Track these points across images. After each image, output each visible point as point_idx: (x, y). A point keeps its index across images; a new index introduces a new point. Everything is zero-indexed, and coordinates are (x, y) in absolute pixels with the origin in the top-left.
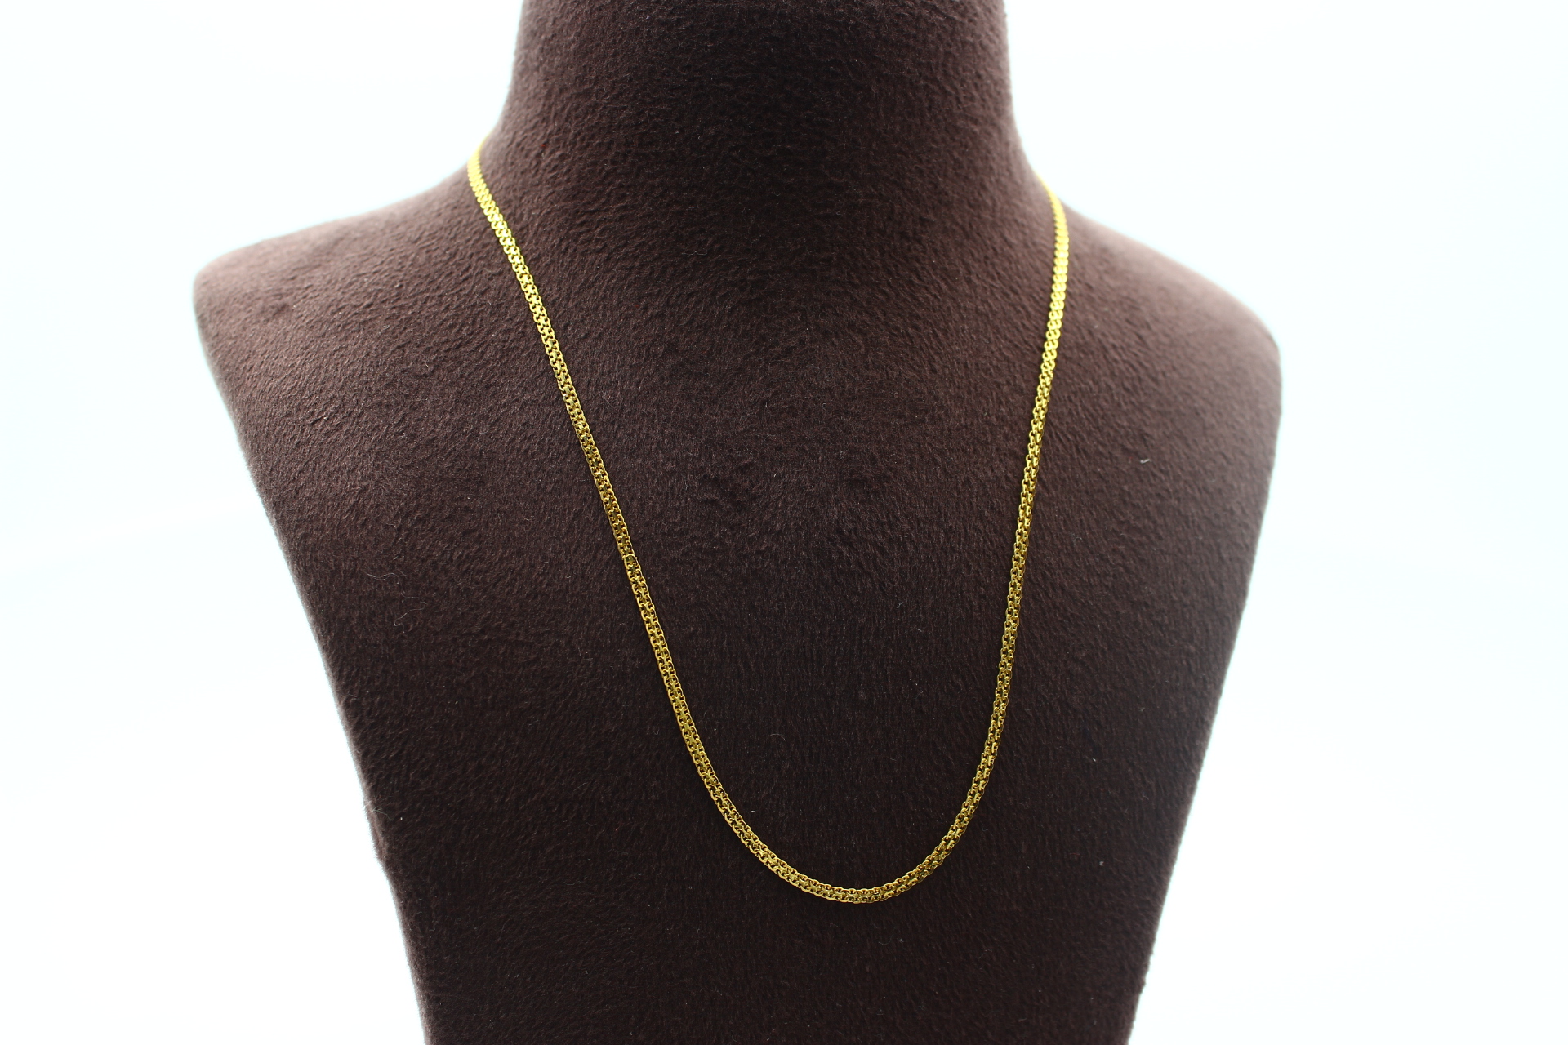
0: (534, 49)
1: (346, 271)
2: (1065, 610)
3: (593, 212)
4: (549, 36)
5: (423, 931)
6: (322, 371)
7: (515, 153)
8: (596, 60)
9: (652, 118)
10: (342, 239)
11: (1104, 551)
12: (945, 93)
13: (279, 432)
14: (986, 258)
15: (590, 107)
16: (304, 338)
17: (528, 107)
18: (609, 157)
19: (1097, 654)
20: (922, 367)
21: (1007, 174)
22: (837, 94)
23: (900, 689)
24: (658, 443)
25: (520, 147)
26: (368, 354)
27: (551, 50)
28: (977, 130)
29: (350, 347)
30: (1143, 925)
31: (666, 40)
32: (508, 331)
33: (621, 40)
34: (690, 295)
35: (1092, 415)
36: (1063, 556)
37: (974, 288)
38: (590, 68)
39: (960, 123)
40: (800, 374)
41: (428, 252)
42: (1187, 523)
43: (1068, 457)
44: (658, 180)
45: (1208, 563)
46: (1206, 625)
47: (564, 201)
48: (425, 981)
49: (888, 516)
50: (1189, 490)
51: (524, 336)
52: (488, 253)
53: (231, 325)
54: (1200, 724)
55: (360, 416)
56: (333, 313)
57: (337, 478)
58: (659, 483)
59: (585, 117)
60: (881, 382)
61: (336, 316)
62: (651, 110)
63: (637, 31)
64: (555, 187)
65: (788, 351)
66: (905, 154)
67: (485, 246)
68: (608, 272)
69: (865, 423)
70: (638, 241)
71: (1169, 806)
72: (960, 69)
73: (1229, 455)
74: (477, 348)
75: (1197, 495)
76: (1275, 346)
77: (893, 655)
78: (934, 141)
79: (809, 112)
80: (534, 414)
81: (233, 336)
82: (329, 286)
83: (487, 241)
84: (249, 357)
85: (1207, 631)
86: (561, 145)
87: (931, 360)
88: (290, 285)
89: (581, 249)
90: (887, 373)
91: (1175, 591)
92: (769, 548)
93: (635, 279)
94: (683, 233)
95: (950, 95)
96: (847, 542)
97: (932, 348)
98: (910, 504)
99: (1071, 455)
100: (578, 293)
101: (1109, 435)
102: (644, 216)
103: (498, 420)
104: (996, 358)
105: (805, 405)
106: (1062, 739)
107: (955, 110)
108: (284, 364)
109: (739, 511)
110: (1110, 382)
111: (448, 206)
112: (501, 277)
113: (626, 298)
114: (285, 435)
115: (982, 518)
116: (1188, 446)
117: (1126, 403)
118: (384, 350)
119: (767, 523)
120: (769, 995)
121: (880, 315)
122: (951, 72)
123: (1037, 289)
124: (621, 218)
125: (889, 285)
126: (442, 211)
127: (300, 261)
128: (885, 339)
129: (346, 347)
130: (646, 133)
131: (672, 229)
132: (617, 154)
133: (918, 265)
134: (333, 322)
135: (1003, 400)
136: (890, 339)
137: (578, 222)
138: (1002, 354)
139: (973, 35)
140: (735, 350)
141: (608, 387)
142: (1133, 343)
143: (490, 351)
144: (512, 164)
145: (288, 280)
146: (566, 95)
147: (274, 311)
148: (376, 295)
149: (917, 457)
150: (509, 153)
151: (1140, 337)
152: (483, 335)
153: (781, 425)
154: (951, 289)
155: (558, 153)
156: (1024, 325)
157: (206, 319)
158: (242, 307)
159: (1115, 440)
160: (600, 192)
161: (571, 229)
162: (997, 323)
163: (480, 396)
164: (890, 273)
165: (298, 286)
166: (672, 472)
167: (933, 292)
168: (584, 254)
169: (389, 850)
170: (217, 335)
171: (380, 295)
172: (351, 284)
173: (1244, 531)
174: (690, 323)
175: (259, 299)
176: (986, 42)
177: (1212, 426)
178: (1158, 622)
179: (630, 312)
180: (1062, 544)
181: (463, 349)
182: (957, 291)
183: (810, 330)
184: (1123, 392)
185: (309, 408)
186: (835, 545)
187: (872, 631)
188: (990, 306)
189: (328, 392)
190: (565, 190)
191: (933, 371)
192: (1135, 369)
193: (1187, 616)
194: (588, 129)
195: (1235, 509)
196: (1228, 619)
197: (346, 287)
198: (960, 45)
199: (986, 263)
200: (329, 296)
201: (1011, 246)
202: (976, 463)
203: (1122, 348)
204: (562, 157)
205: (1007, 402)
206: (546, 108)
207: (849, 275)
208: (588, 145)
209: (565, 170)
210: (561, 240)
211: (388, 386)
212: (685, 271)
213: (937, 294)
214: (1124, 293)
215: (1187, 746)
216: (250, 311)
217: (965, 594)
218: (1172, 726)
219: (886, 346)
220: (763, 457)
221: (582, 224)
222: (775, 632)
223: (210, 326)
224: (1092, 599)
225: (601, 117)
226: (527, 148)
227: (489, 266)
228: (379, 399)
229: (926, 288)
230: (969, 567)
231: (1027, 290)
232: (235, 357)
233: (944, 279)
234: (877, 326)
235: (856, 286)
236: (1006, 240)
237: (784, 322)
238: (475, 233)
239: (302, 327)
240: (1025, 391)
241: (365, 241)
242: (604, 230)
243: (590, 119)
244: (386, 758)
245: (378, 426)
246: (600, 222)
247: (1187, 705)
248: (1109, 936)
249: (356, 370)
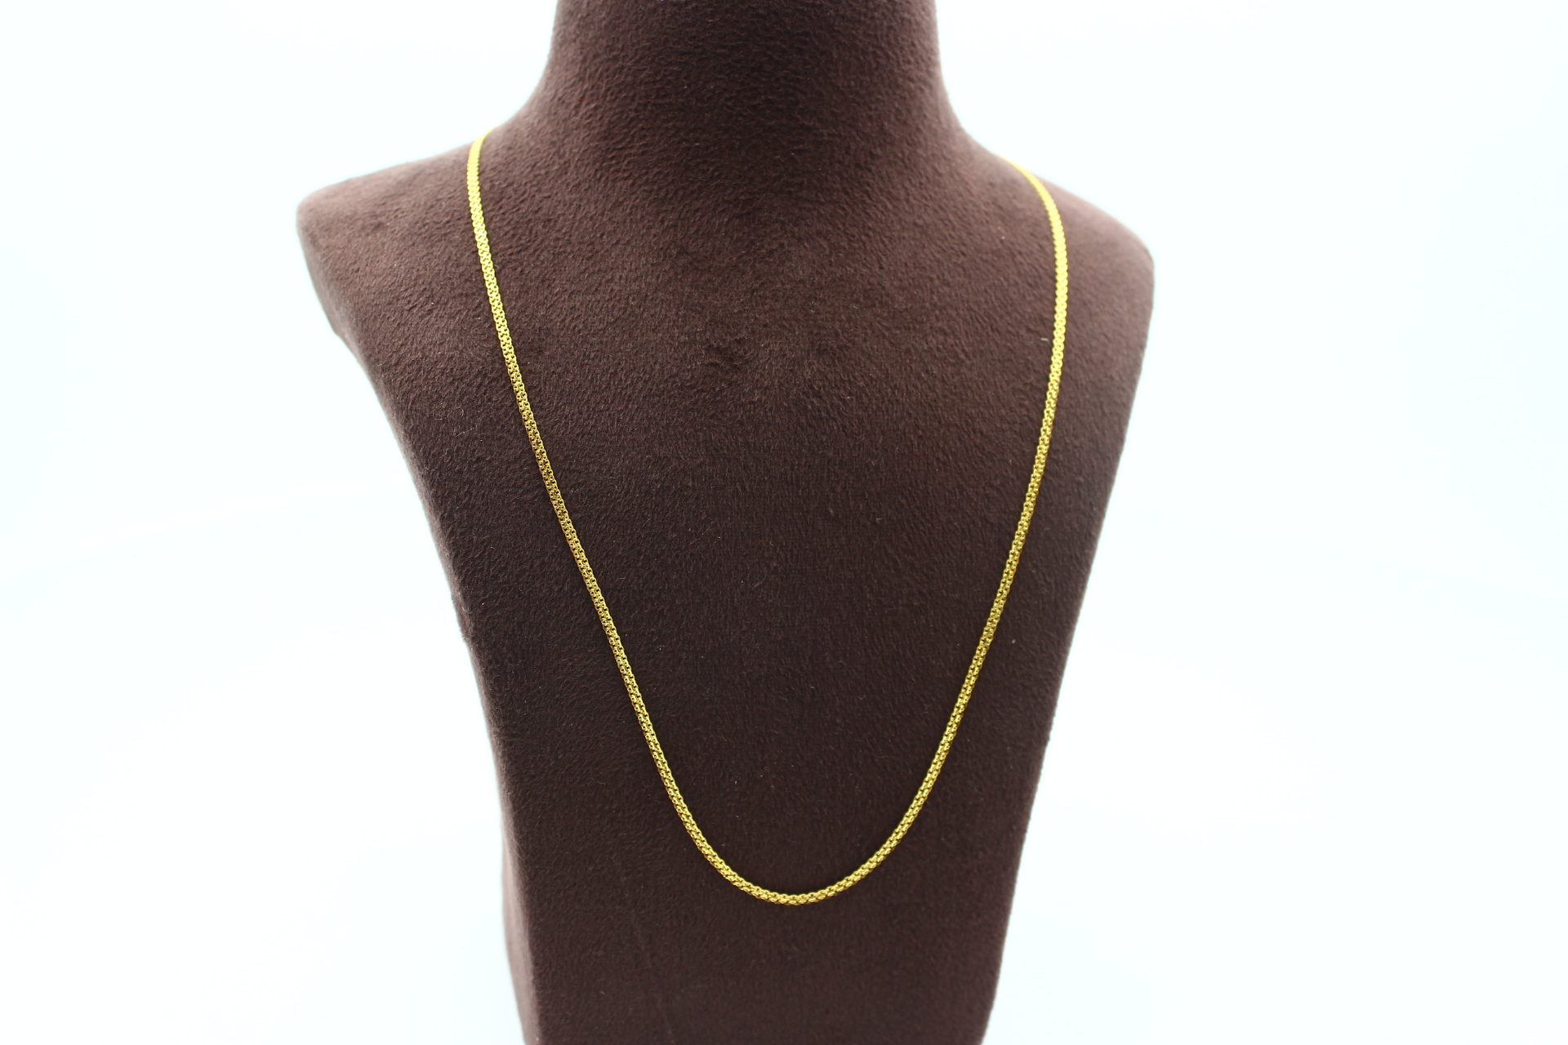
0: (571, 25)
1: (425, 198)
2: (984, 449)
3: (621, 149)
4: (585, 15)
5: (500, 691)
6: (414, 271)
7: (558, 105)
8: (623, 33)
9: (666, 76)
10: (419, 175)
11: (1013, 405)
12: (888, 57)
13: (385, 315)
14: (921, 183)
15: (618, 68)
16: (398, 247)
17: (567, 70)
18: (633, 107)
19: (1008, 483)
20: (873, 265)
21: (937, 120)
22: (807, 58)
23: (859, 507)
24: (674, 321)
25: (561, 101)
26: (449, 258)
27: (586, 26)
28: (912, 86)
29: (435, 253)
30: (1047, 691)
31: (677, 17)
32: (557, 239)
33: (642, 17)
34: (697, 211)
35: (1003, 303)
36: (981, 408)
37: (912, 206)
38: (618, 39)
39: (900, 80)
40: (781, 269)
41: (491, 181)
42: (1077, 385)
43: (985, 334)
44: (671, 124)
45: (1093, 416)
46: (1091, 462)
47: (598, 141)
48: (501, 730)
49: (848, 376)
50: (1078, 360)
51: (570, 243)
52: (539, 182)
53: (338, 239)
54: (1088, 537)
55: (446, 304)
56: (420, 228)
57: (430, 350)
58: (675, 351)
59: (614, 76)
60: (842, 276)
61: (423, 230)
62: (666, 70)
63: (655, 11)
64: (591, 130)
65: (771, 252)
66: (858, 103)
67: (536, 176)
68: (633, 194)
69: (830, 306)
70: (656, 170)
71: (1065, 600)
72: (900, 39)
73: (1110, 335)
74: (535, 251)
75: (1085, 365)
76: (1150, 258)
77: (853, 481)
78: (880, 94)
79: (786, 72)
80: (579, 301)
81: (341, 247)
82: (414, 209)
83: (537, 172)
84: (355, 262)
85: (1093, 467)
86: (595, 98)
87: (879, 260)
88: (382, 209)
89: (611, 178)
90: (846, 269)
91: (1067, 435)
92: (760, 400)
93: (654, 199)
94: (690, 163)
95: (892, 59)
96: (818, 395)
97: (880, 251)
98: (865, 367)
99: (987, 333)
100: (610, 210)
101: (1016, 318)
102: (661, 151)
103: (551, 306)
104: (929, 259)
105: (784, 294)
106: (981, 545)
107: (896, 71)
108: (384, 266)
109: (736, 372)
110: (1017, 279)
111: (503, 147)
112: (550, 199)
113: (647, 214)
114: (388, 318)
115: (919, 378)
116: (1078, 328)
117: (1029, 295)
118: (462, 255)
119: (757, 380)
120: (762, 741)
121: (840, 226)
122: (893, 41)
123: (961, 208)
124: (643, 153)
125: (847, 203)
126: (499, 151)
127: (387, 191)
128: (845, 244)
129: (432, 253)
130: (662, 88)
131: (682, 161)
132: (639, 104)
133: (868, 189)
134: (420, 235)
135: (935, 290)
136: (849, 244)
137: (610, 156)
138: (934, 256)
139: (909, 13)
140: (731, 252)
141: (636, 280)
142: (1034, 251)
143: (545, 253)
144: (555, 114)
145: (380, 205)
146: (598, 60)
147: (373, 227)
148: (453, 215)
149: (869, 332)
150: (552, 105)
151: (1040, 246)
152: (537, 242)
153: (767, 307)
154: (894, 207)
155: (593, 106)
156: (950, 235)
157: (316, 236)
158: (346, 225)
159: (1021, 322)
160: (626, 133)
161: (604, 162)
162: (930, 232)
163: (537, 288)
164: (847, 193)
165: (389, 209)
166: (685, 343)
167: (881, 208)
168: (614, 181)
169: (475, 629)
170: (327, 247)
171: (456, 214)
172: (432, 206)
173: (1121, 393)
174: (697, 231)
175: (358, 219)
176: (919, 19)
177: (1096, 314)
178: (1055, 460)
179: (651, 224)
180: (981, 399)
181: (523, 254)
182: (899, 209)
183: (787, 237)
184: (1027, 286)
185: (407, 297)
186: (808, 397)
187: (837, 463)
188: (924, 220)
189: (420, 286)
190: (598, 133)
191: (881, 268)
192: (1037, 270)
193: (1077, 455)
194: (616, 86)
195: (1114, 375)
196: (1109, 458)
197: (428, 209)
198: (899, 21)
199: (921, 189)
200: (415, 216)
201: (940, 175)
202: (914, 337)
203: (1027, 254)
204: (596, 108)
205: (938, 292)
206: (582, 70)
207: (816, 195)
208: (616, 98)
209: (599, 116)
210: (597, 170)
211: (466, 281)
212: (692, 192)
213: (884, 210)
214: (1029, 214)
215: (1078, 554)
216: (352, 228)
217: (907, 435)
218: (1067, 538)
219: (845, 249)
220: (753, 332)
221: (613, 158)
222: (764, 462)
223: (321, 241)
224: (1004, 441)
225: (626, 76)
226: (567, 101)
227: (539, 191)
228: (460, 291)
229: (875, 206)
230: (910, 414)
231: (953, 209)
232: (344, 262)
233: (888, 199)
234: (838, 234)
235: (822, 204)
236: (936, 170)
237: (768, 231)
238: (528, 167)
239: (396, 239)
240: (951, 285)
241: (439, 175)
242: (629, 163)
243: (617, 79)
244: (472, 558)
245: (460, 311)
246: (626, 156)
247: (1078, 522)
248: (1021, 699)
249: (440, 270)
